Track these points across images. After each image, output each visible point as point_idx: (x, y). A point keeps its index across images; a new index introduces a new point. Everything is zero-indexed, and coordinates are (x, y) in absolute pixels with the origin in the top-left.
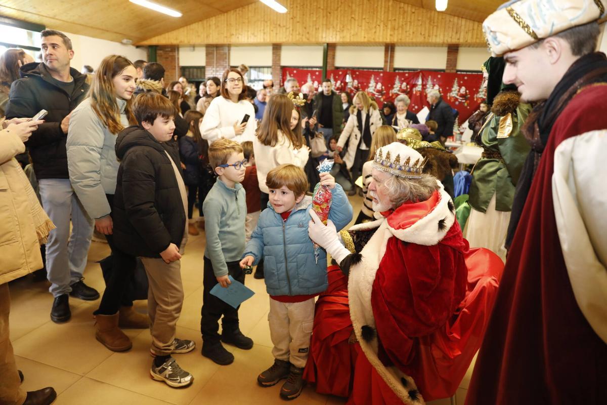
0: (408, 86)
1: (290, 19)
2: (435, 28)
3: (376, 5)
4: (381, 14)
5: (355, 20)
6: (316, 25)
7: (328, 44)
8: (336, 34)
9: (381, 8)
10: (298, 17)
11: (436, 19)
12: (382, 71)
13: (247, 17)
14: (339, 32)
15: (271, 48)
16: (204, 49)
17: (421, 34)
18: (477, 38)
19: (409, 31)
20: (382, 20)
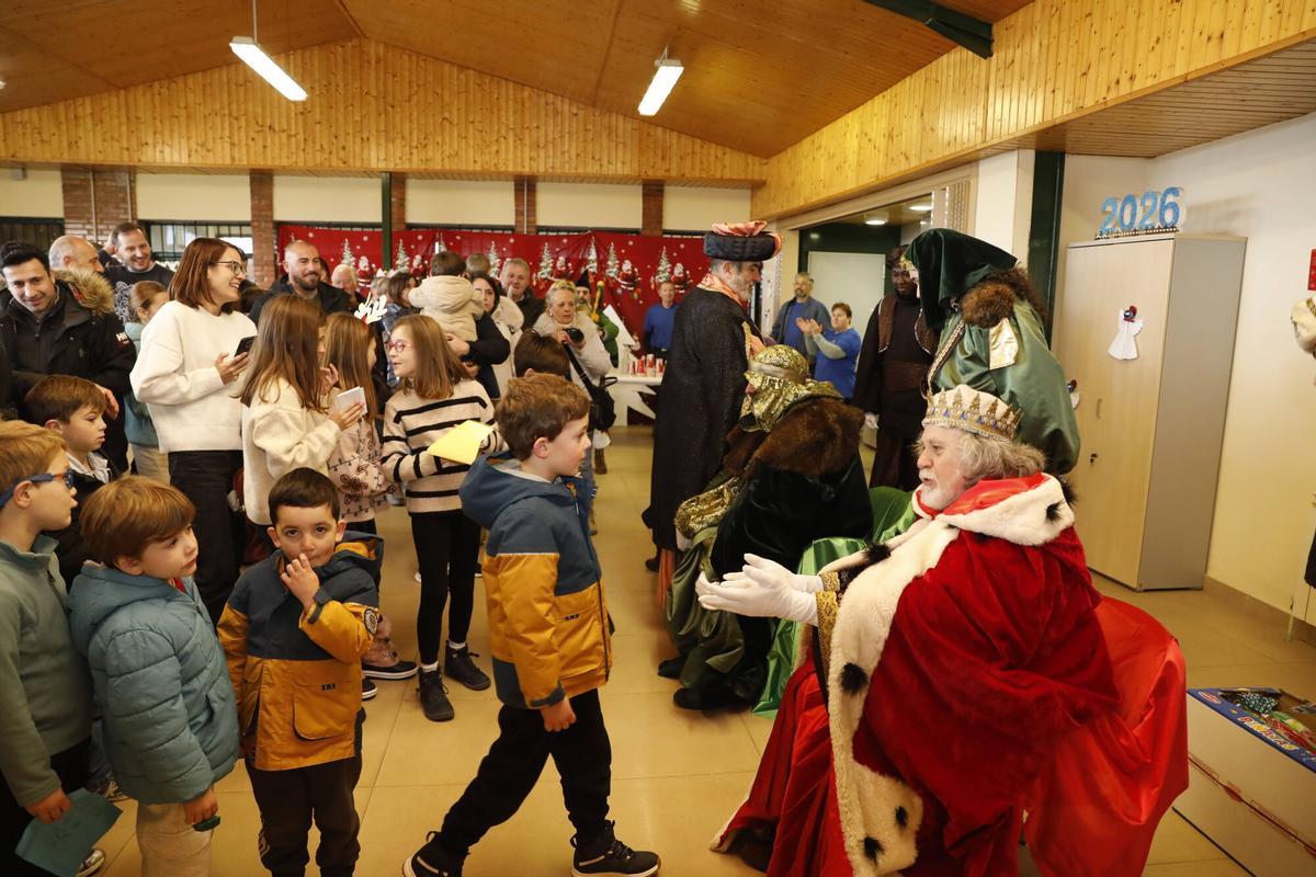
0: (570, 265)
1: (296, 114)
2: (621, 146)
3: (496, 96)
4: (507, 112)
5: (451, 123)
6: (361, 131)
7: (391, 173)
8: (411, 154)
9: (507, 102)
10: (317, 109)
11: (620, 132)
12: (510, 232)
13: (183, 105)
14: (417, 147)
15: (247, 178)
16: (58, 174)
17: (593, 158)
18: (701, 170)
19: (569, 151)
20: (512, 126)
